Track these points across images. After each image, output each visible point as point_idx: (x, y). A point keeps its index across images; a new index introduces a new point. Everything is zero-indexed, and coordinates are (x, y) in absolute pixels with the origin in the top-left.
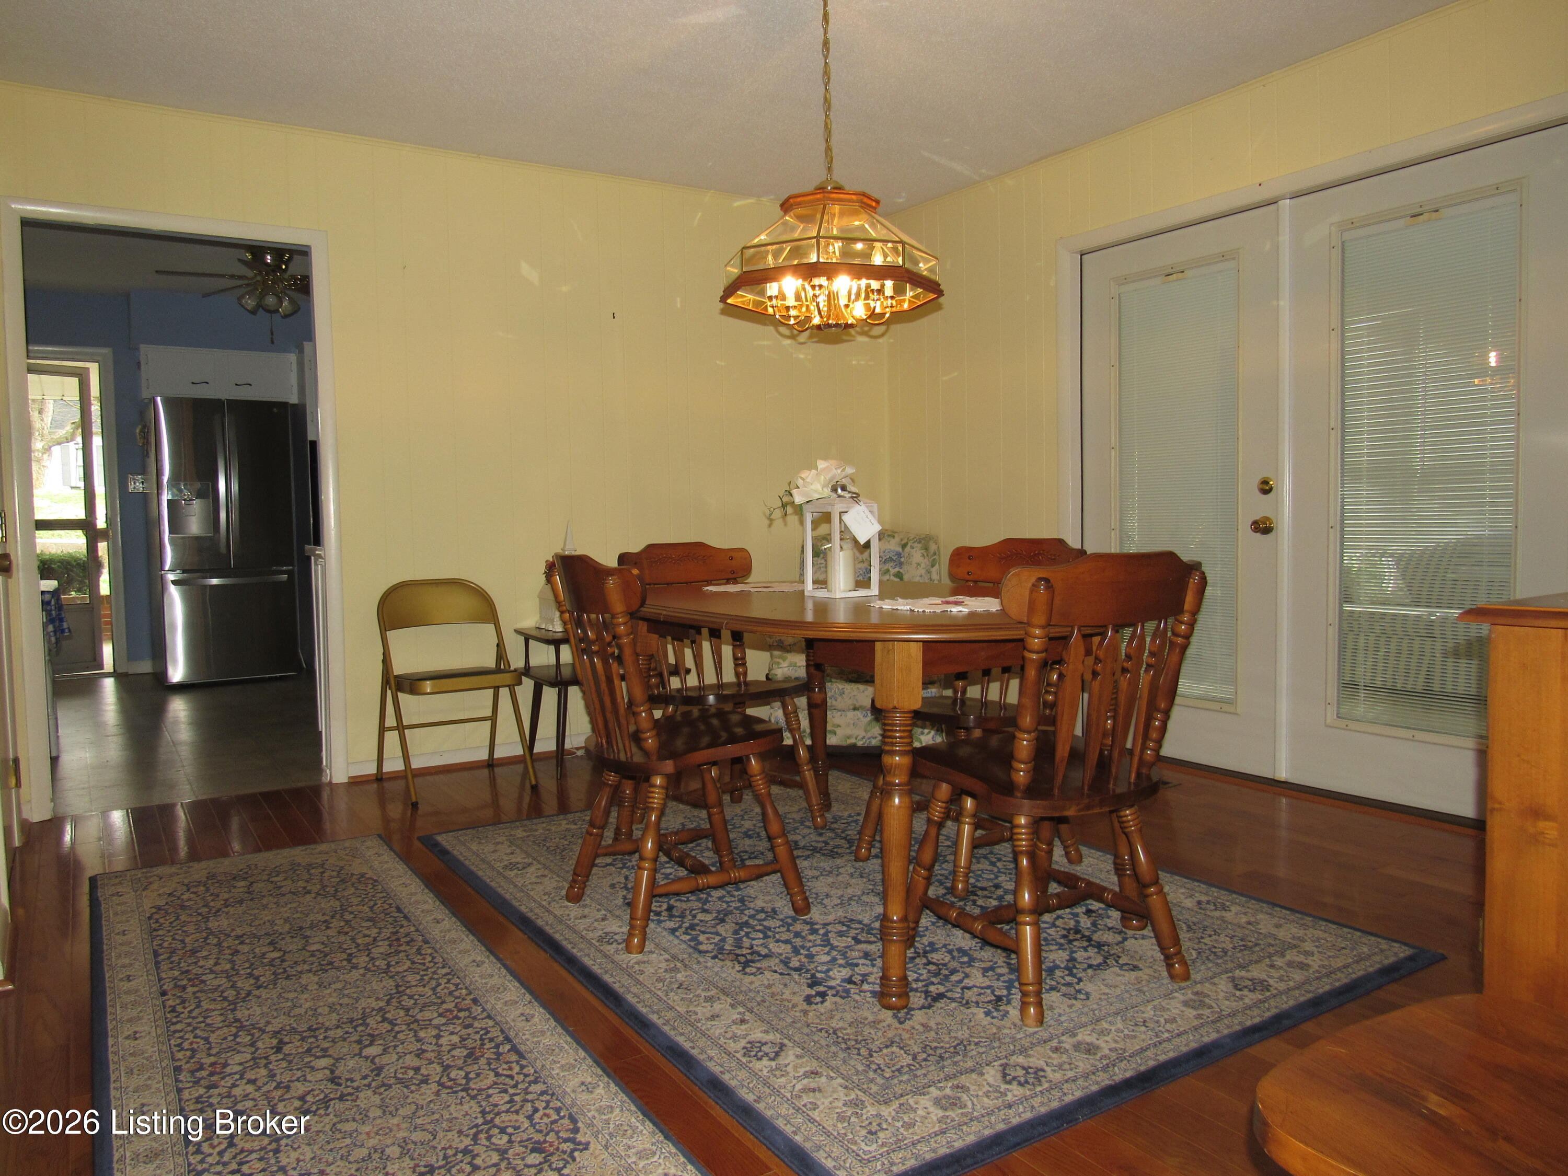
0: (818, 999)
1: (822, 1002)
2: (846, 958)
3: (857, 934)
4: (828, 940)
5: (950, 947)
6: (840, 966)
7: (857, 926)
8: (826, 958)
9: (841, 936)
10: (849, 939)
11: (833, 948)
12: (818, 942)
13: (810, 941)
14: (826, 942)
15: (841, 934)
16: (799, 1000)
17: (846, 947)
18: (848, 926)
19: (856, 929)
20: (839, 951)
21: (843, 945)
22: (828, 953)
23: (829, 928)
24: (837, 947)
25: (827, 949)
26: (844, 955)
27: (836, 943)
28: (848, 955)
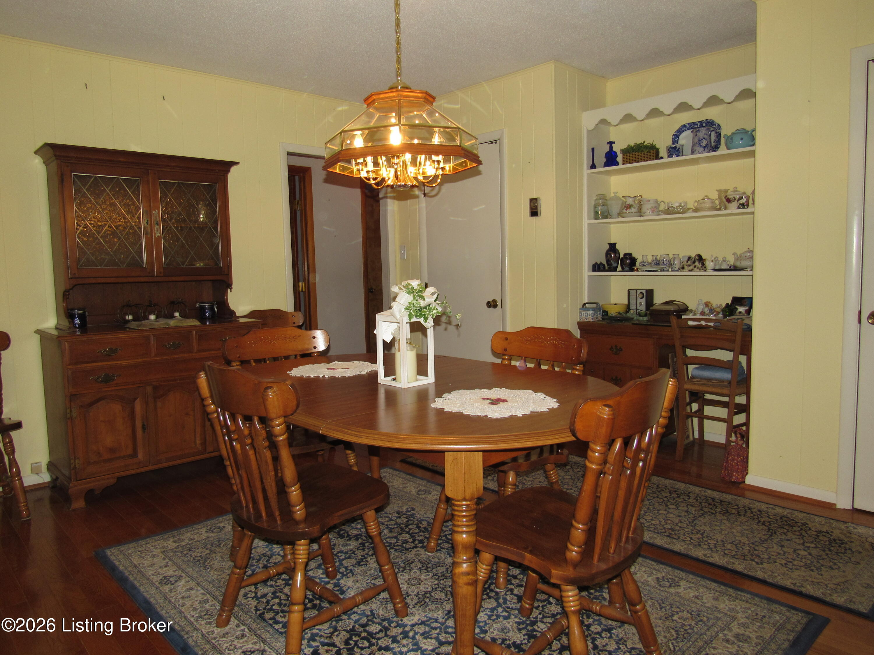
0: (409, 509)
1: (407, 509)
2: (401, 528)
3: (397, 542)
4: (412, 537)
5: (347, 538)
6: (403, 524)
7: (397, 548)
8: (411, 527)
9: (405, 540)
10: (400, 539)
11: (408, 533)
12: (416, 535)
13: (421, 535)
14: (412, 535)
15: (406, 542)
16: (417, 509)
17: (401, 534)
18: (403, 547)
19: (398, 546)
20: (404, 531)
21: (402, 535)
22: (410, 529)
23: (413, 545)
24: (406, 534)
25: (411, 532)
26: (402, 529)
27: (407, 535)
28: (400, 529)
